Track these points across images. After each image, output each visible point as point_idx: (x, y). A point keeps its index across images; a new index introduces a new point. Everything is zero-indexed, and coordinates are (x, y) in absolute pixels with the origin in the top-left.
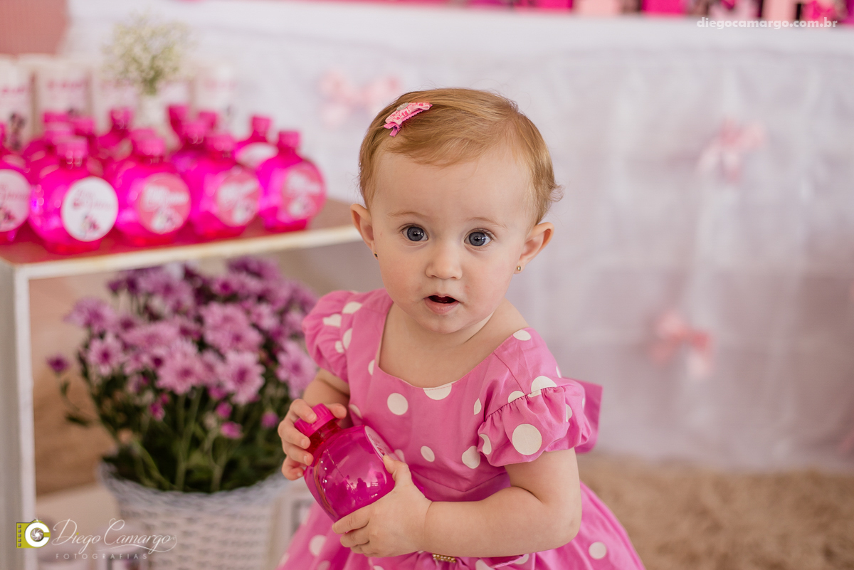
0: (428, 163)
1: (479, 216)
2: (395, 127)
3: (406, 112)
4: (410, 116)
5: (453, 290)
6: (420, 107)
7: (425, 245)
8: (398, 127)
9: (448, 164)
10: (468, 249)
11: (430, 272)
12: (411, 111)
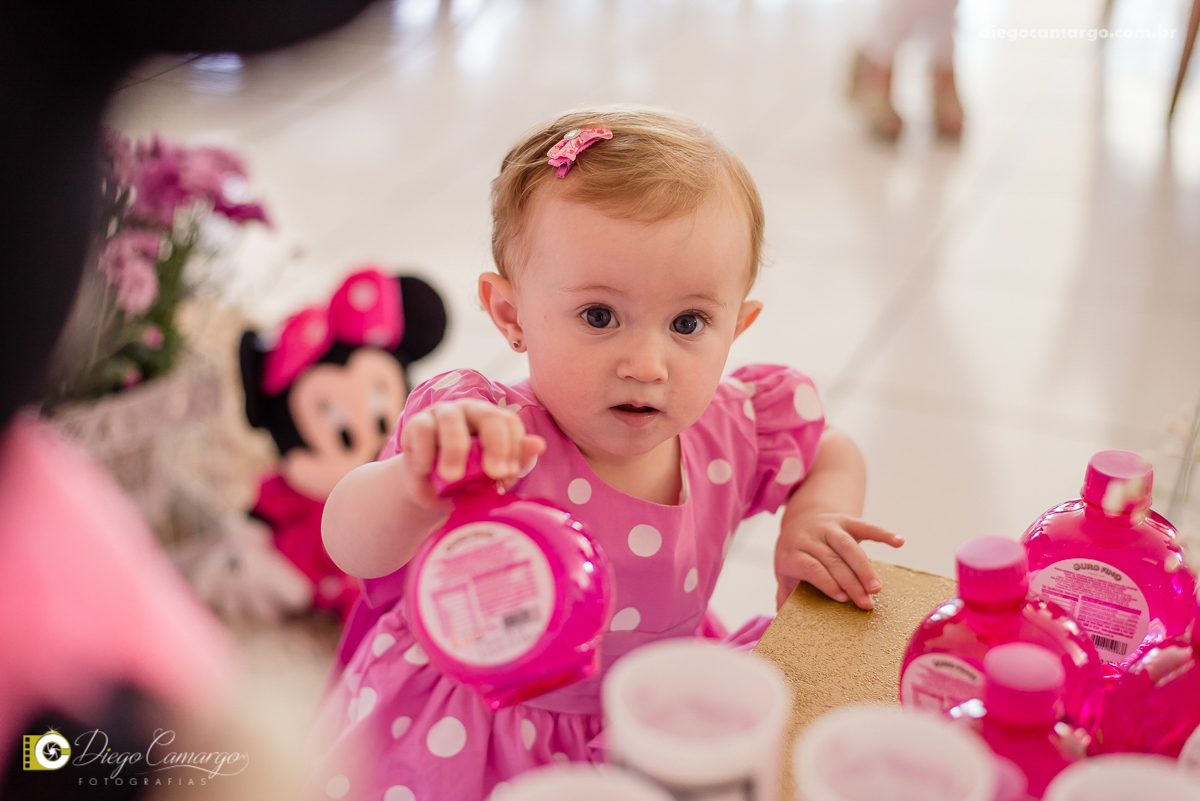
0: (628, 217)
1: (696, 292)
2: (565, 165)
3: (578, 142)
4: (584, 148)
5: (654, 396)
6: (599, 135)
7: (616, 334)
8: (569, 164)
9: (657, 219)
10: (675, 339)
11: (624, 371)
12: (585, 141)
